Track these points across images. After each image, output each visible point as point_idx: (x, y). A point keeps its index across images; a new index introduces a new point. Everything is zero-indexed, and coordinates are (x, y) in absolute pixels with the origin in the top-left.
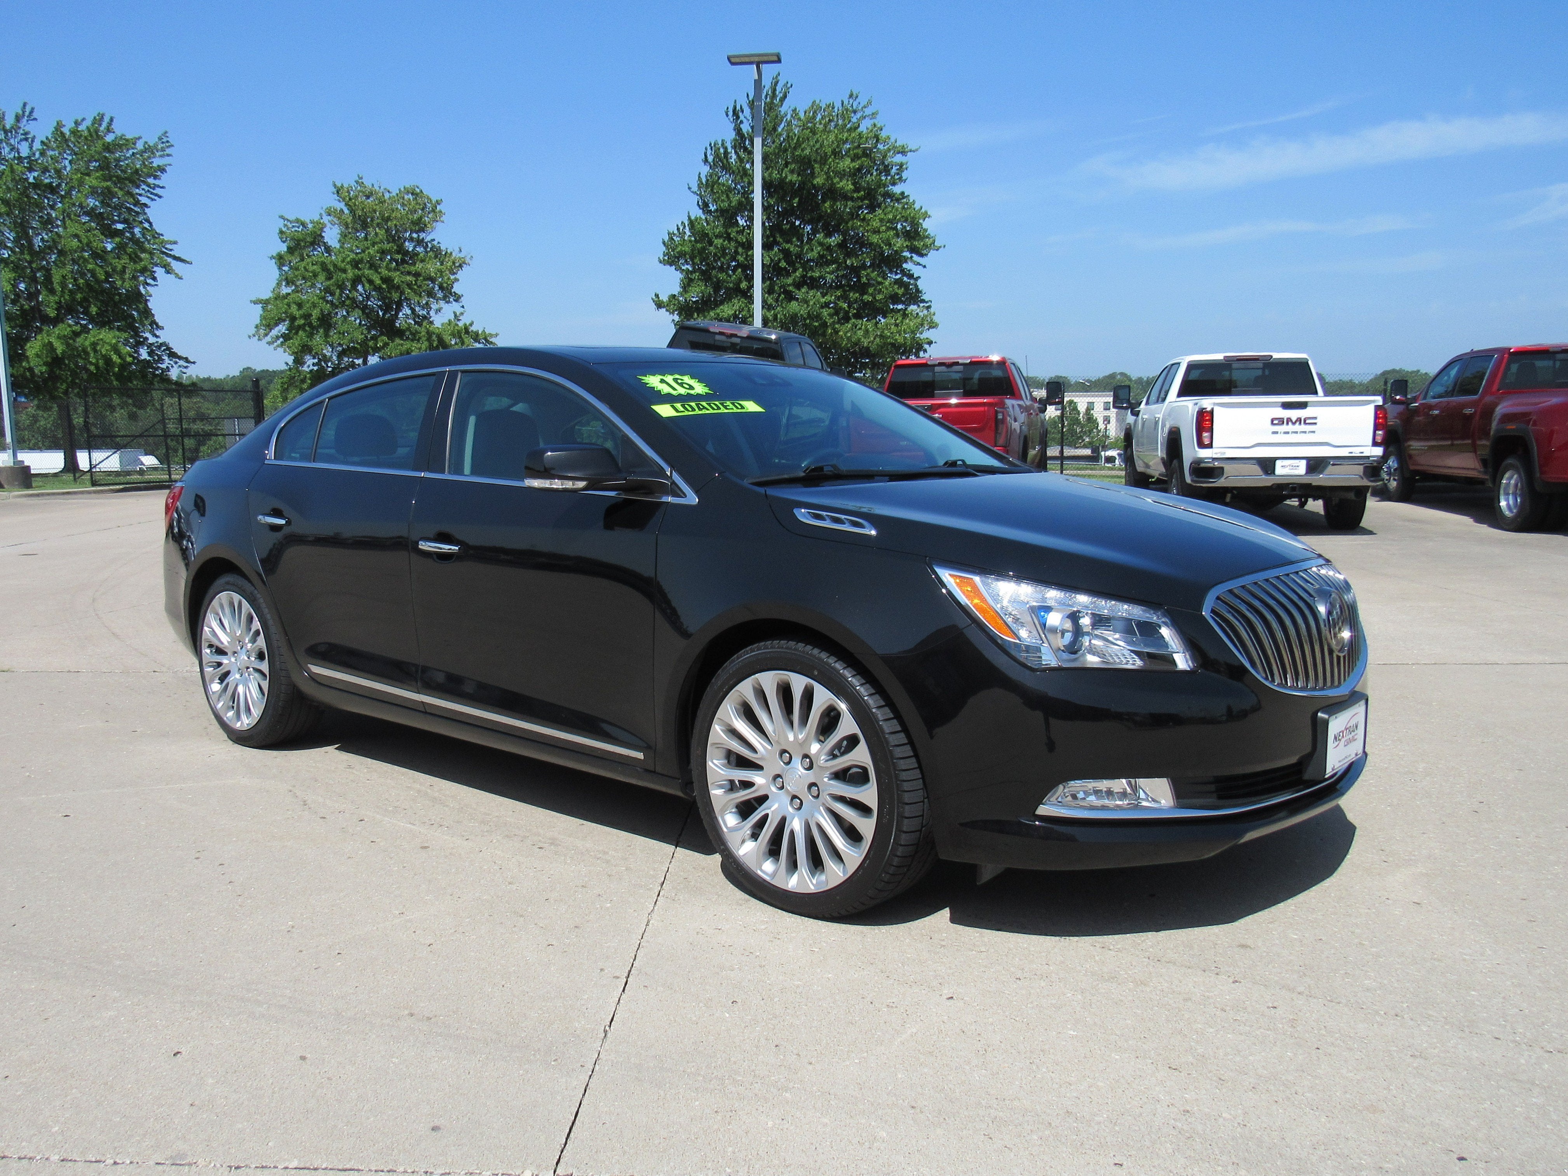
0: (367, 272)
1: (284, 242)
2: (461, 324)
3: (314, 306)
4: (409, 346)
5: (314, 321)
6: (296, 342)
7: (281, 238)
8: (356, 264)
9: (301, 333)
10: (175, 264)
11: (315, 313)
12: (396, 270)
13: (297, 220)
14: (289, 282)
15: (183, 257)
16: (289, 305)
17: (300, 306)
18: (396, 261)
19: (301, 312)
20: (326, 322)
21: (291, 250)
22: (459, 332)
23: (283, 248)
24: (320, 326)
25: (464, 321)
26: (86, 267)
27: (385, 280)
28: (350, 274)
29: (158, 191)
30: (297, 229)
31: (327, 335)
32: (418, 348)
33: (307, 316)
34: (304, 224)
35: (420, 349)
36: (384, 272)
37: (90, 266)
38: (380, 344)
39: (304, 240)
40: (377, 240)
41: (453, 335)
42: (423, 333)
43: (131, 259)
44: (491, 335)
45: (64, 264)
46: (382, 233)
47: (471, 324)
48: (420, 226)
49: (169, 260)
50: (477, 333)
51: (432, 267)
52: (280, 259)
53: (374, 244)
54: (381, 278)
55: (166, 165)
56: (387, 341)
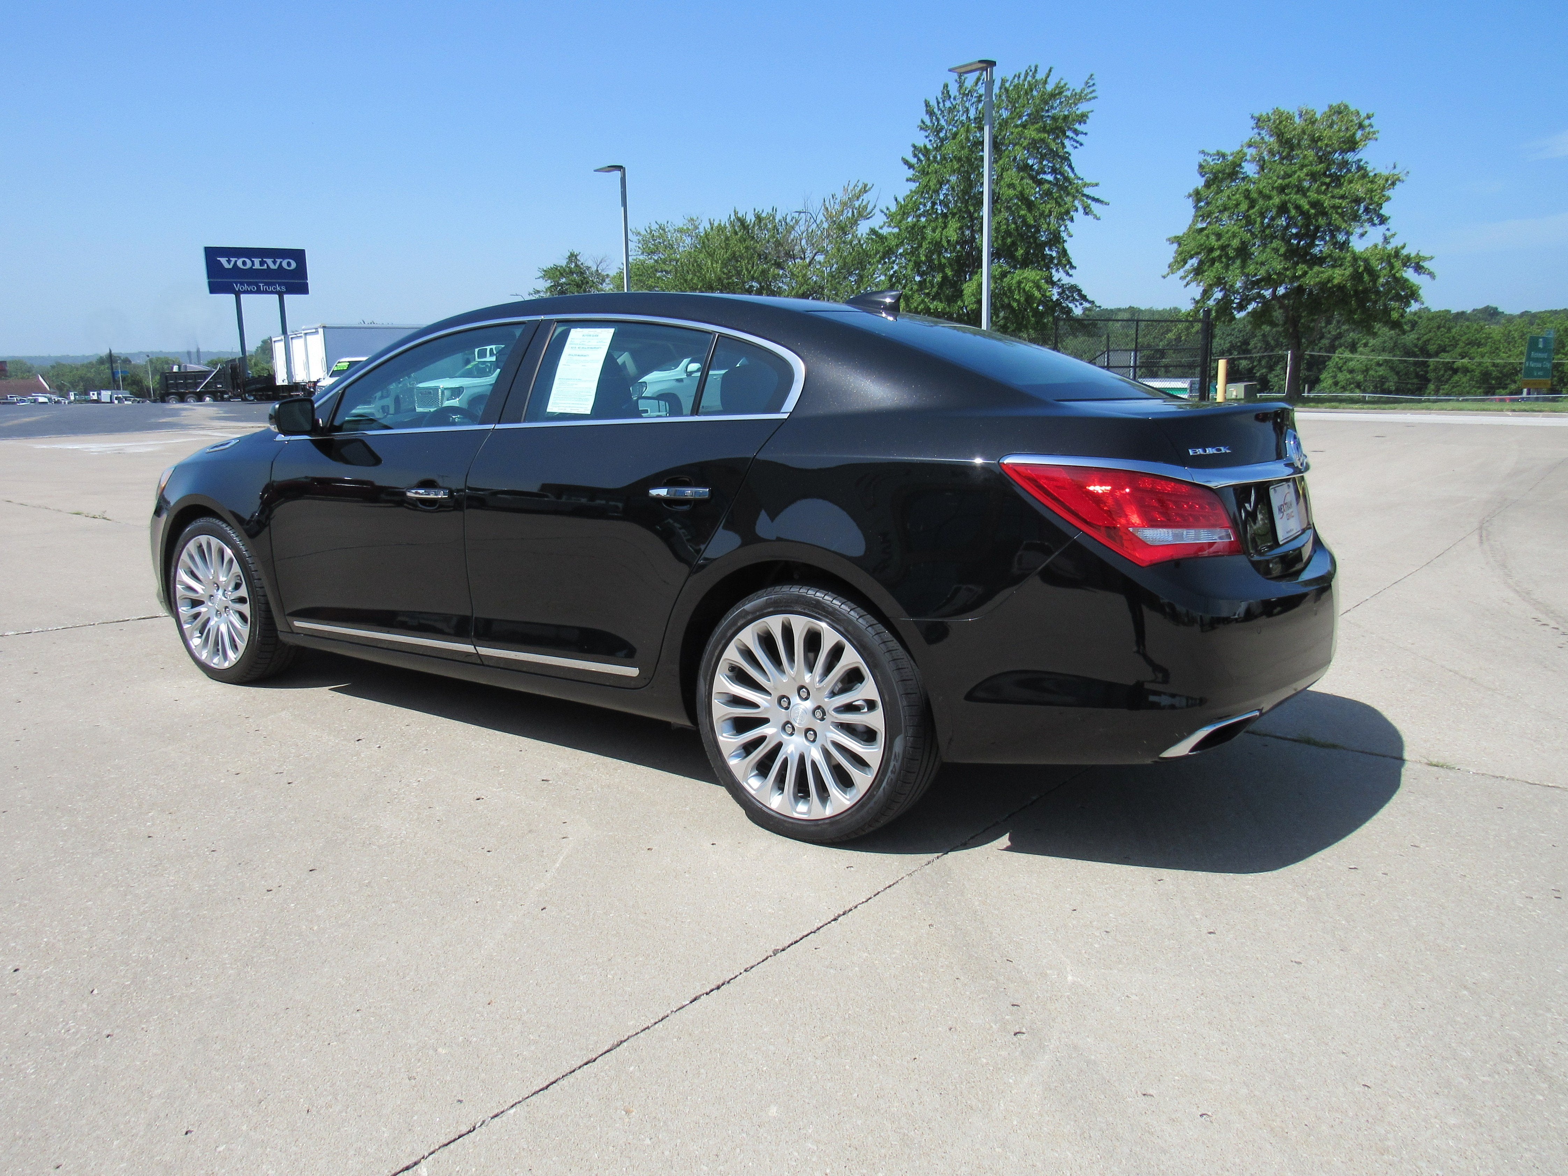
0: (1294, 197)
1: (1203, 176)
2: (1389, 247)
3: (1234, 236)
4: (1330, 272)
5: (1232, 253)
6: (1210, 274)
7: (1201, 174)
8: (1282, 190)
9: (1217, 264)
10: (1094, 206)
11: (1235, 243)
12: (1325, 193)
13: (1218, 153)
14: (1204, 217)
15: (1101, 199)
16: (1208, 236)
17: (1219, 236)
18: (1325, 184)
19: (1220, 243)
20: (1243, 252)
21: (1208, 185)
22: (1389, 256)
23: (1200, 182)
24: (1237, 257)
25: (1394, 243)
26: (1019, 213)
27: (1314, 204)
28: (1276, 200)
29: (1080, 138)
30: (1216, 162)
31: (1243, 266)
32: (1339, 275)
33: (1223, 248)
34: (1224, 156)
35: (1343, 275)
36: (1313, 195)
37: (1022, 213)
38: (1299, 273)
39: (1223, 172)
40: (1306, 162)
41: (1381, 260)
42: (1349, 259)
43: (1057, 203)
44: (1425, 259)
45: (1000, 211)
46: (1311, 153)
47: (1403, 247)
48: (1352, 145)
49: (1089, 201)
50: (1408, 258)
51: (1359, 189)
52: (1197, 196)
53: (1302, 167)
54: (1309, 203)
55: (1088, 112)
56: (1306, 269)
